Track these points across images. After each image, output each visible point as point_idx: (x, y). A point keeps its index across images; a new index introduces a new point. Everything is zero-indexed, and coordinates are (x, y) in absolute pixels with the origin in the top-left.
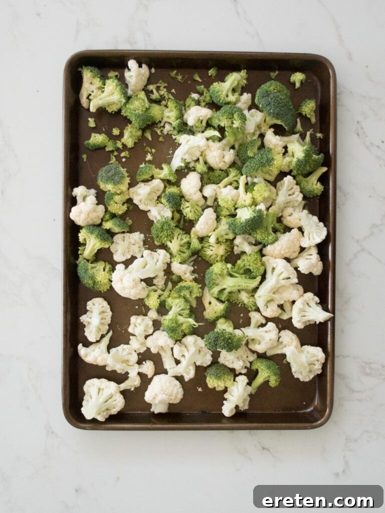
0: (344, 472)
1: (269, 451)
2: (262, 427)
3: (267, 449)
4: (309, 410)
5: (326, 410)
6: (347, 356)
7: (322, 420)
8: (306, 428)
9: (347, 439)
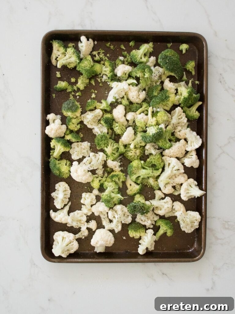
0: (212, 288)
1: (167, 275)
3: (165, 274)
4: (191, 250)
5: (201, 251)
6: (214, 217)
7: (199, 256)
9: (214, 268)
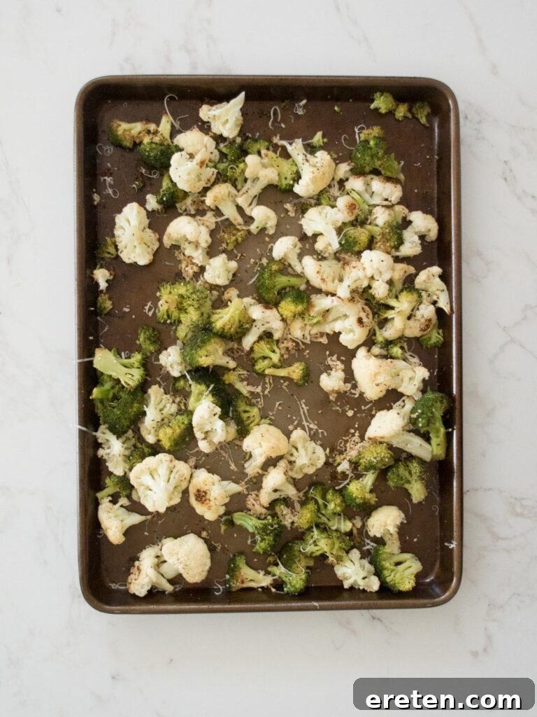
0: (485, 650)
1: (381, 621)
2: (362, 605)
3: (379, 619)
4: (428, 580)
5: (452, 580)
6: (489, 489)
7: (447, 594)
8: (424, 606)
9: (489, 605)
